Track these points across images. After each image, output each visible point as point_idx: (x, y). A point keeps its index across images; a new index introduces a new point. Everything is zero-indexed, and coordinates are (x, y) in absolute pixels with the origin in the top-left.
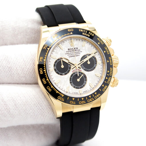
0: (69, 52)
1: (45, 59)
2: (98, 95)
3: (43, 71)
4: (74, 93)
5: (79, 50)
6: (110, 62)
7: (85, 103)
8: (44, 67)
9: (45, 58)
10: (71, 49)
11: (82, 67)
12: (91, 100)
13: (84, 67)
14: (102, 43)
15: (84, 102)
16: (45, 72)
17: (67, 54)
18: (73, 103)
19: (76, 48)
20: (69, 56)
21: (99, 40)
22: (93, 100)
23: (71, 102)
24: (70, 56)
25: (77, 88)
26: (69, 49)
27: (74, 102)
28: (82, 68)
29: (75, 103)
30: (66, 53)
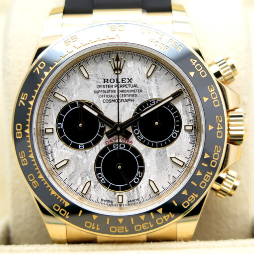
0: (106, 89)
1: (32, 99)
2: (168, 216)
3: (23, 131)
4: (102, 200)
5: (135, 86)
6: (218, 128)
7: (126, 231)
8: (27, 123)
9: (34, 97)
10: (112, 81)
11: (137, 132)
12: (144, 226)
13: (141, 135)
14: (203, 74)
15: (124, 229)
16: (27, 134)
17: (99, 91)
18: (93, 228)
19: (127, 80)
20: (103, 98)
21: (194, 64)
22: (151, 226)
23: (88, 225)
24: (106, 98)
25: (112, 188)
26: (105, 81)
27: (95, 226)
28: (136, 136)
29: (98, 229)
30: (97, 90)
